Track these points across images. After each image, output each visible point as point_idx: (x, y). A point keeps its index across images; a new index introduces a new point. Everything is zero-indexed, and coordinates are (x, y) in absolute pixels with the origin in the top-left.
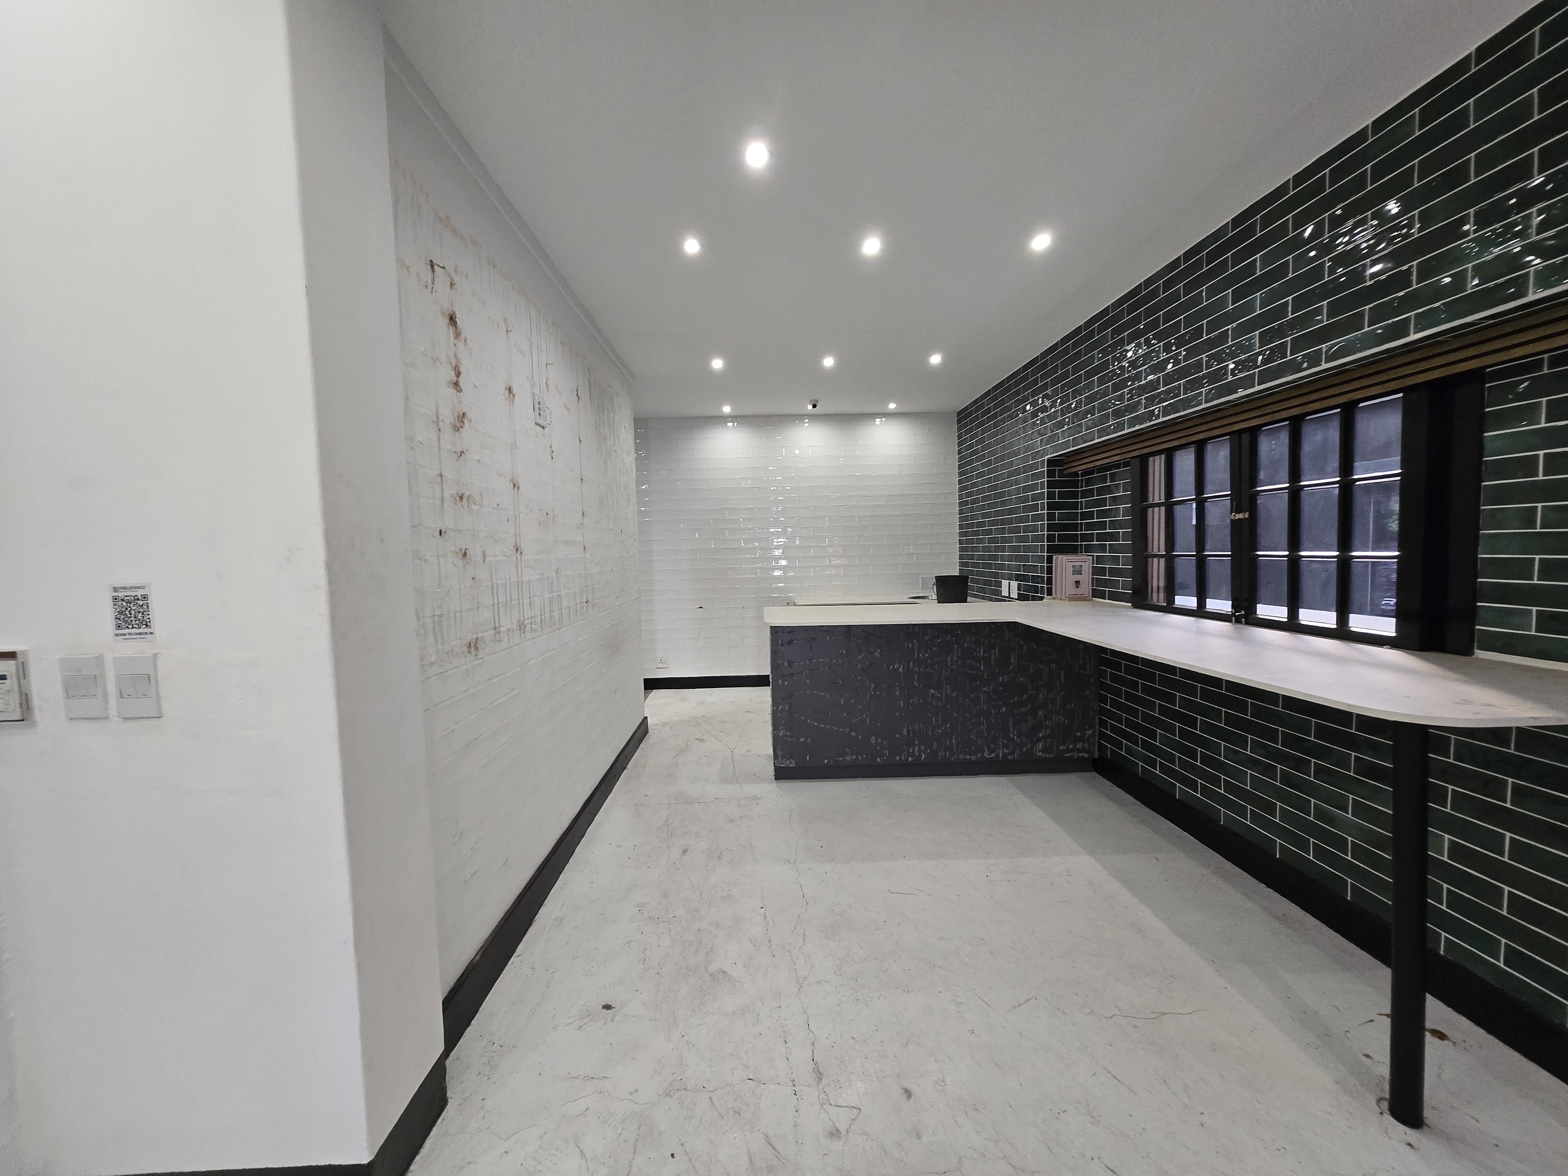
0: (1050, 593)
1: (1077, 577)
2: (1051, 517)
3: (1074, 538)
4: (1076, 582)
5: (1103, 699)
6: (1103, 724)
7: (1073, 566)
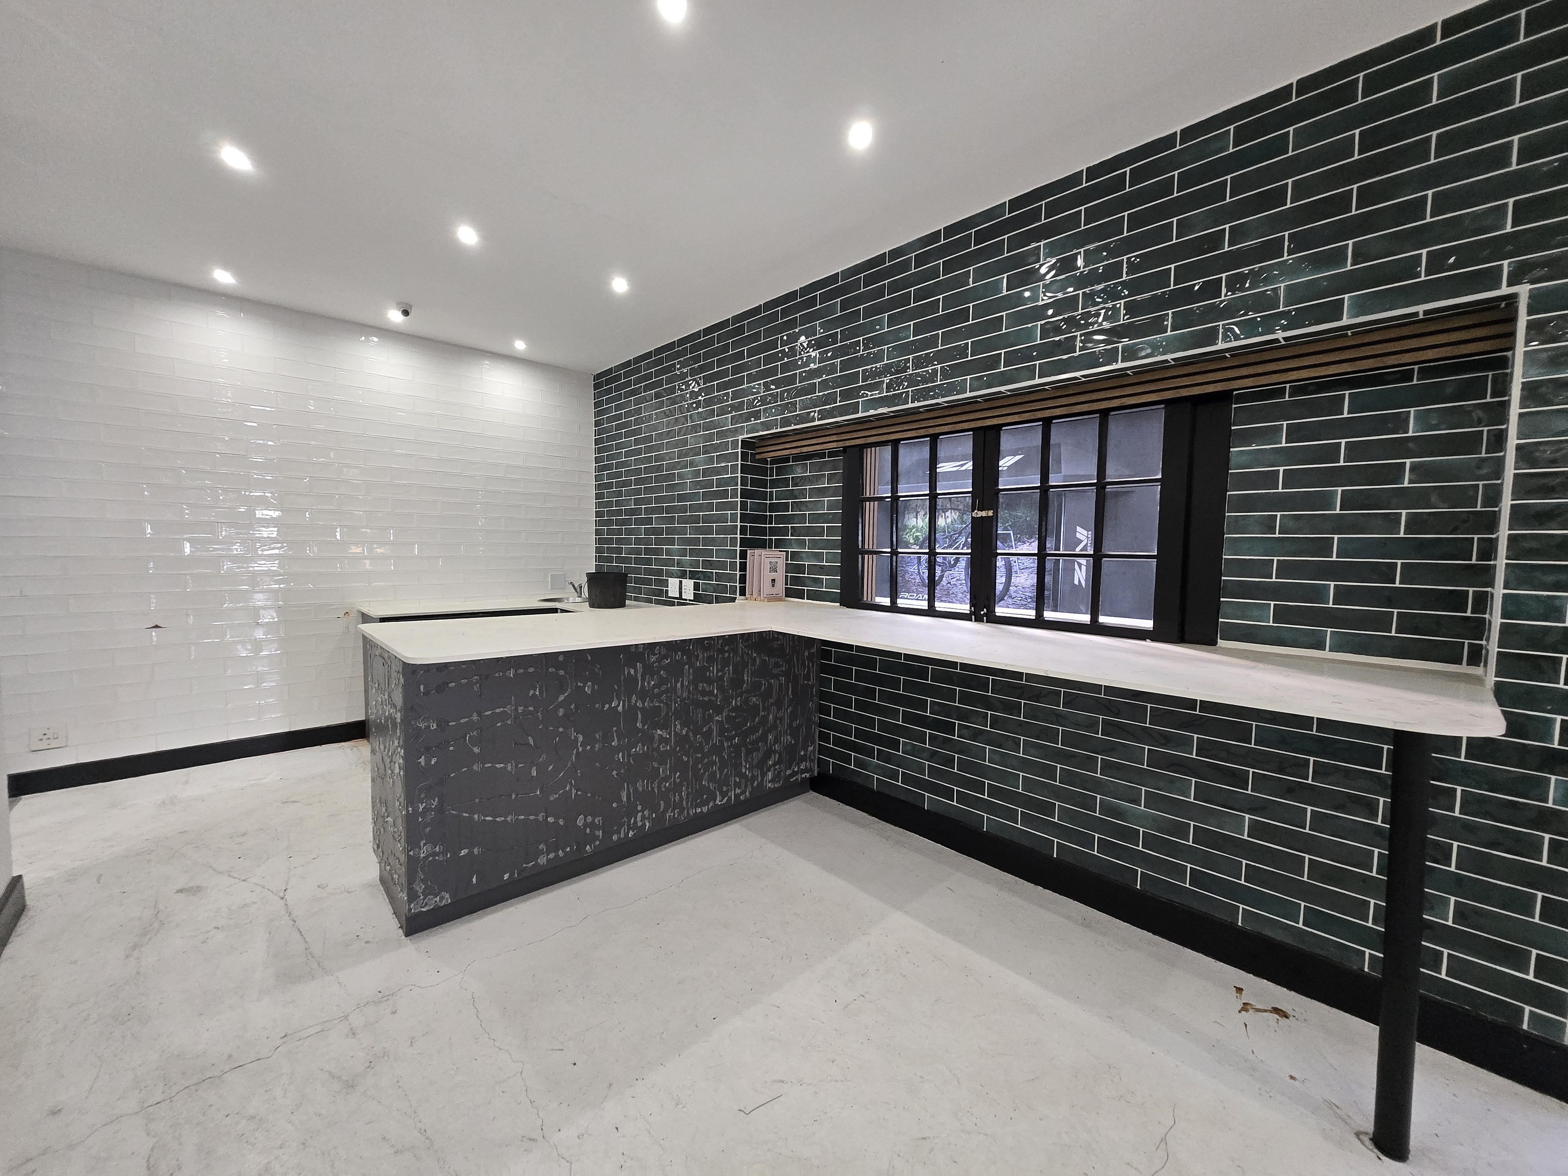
0: (743, 593)
1: (773, 575)
2: (744, 506)
3: (763, 531)
4: (772, 580)
5: (825, 711)
6: (824, 737)
7: (770, 562)
